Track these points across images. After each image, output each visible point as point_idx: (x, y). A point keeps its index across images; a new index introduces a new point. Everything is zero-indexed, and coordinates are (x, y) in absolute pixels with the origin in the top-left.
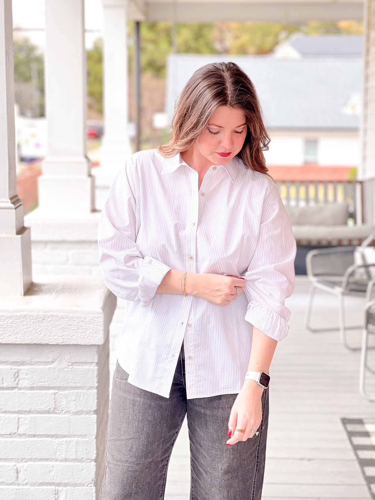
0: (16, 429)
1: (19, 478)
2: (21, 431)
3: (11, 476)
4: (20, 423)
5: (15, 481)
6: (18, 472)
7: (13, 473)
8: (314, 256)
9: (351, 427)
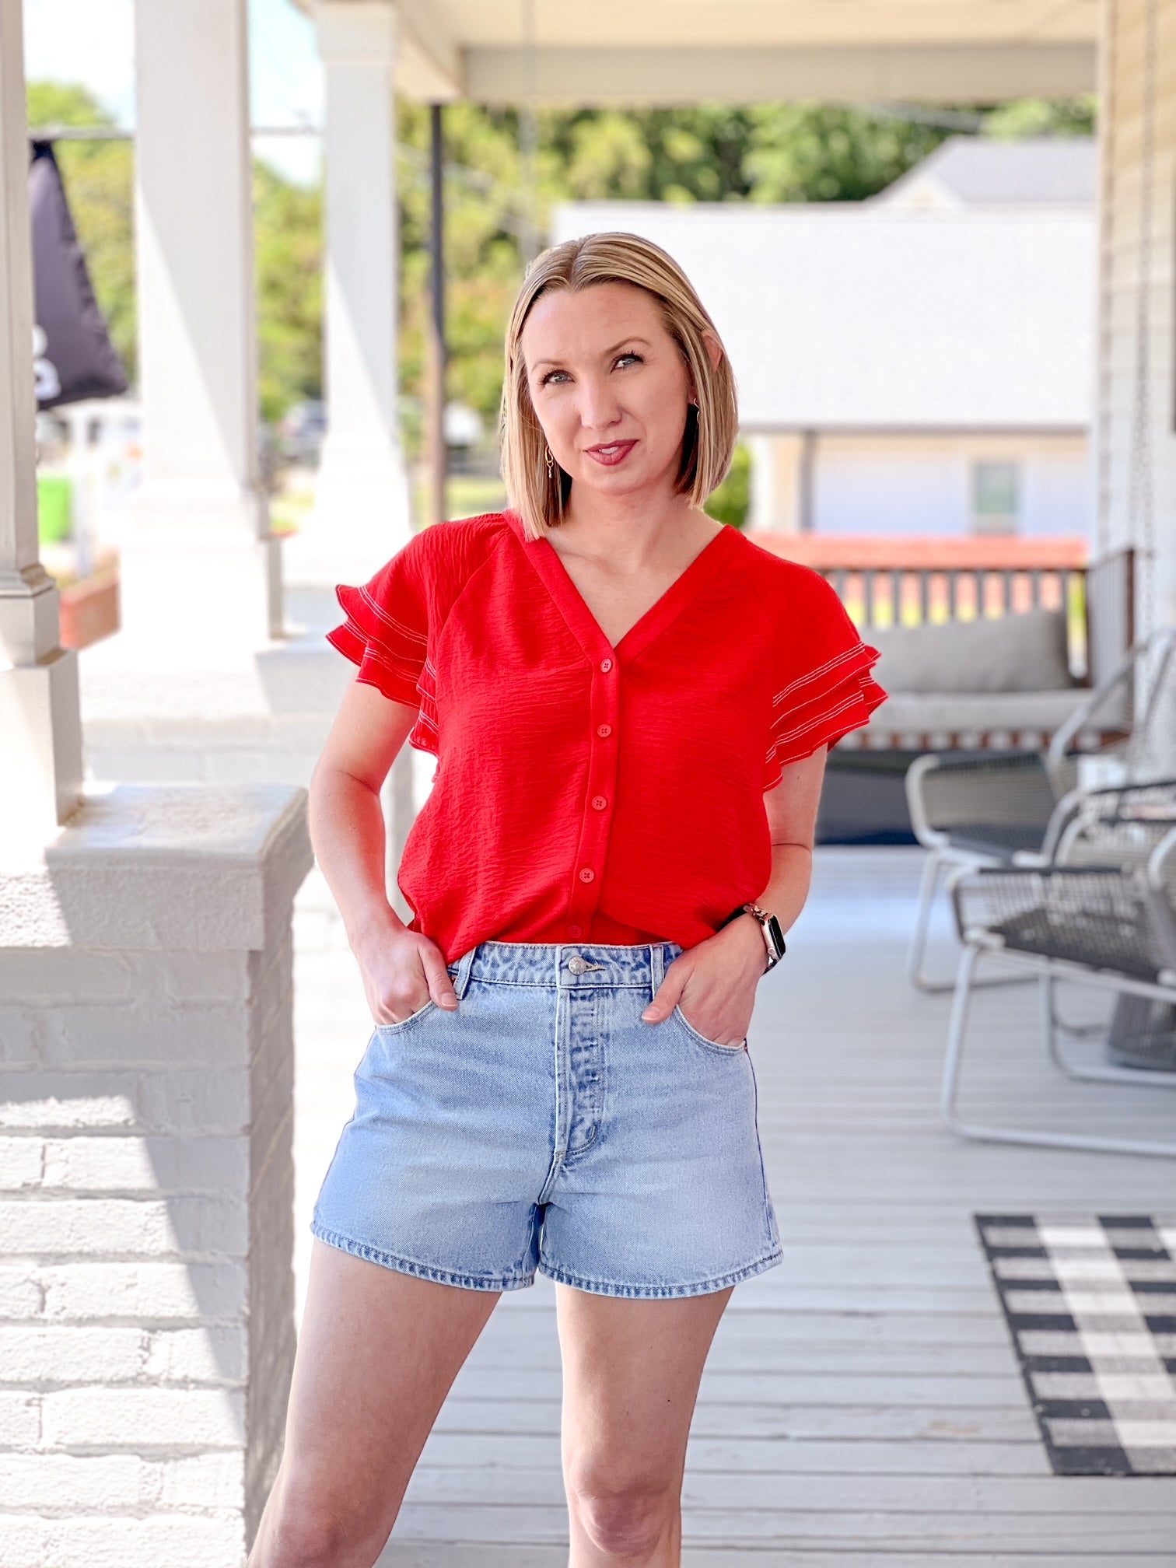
0: (39, 1173)
1: (47, 1307)
2: (51, 1179)
3: (23, 1300)
4: (48, 1159)
5: (36, 1313)
6: (43, 1291)
7: (29, 1293)
8: (929, 774)
9: (996, 1236)
